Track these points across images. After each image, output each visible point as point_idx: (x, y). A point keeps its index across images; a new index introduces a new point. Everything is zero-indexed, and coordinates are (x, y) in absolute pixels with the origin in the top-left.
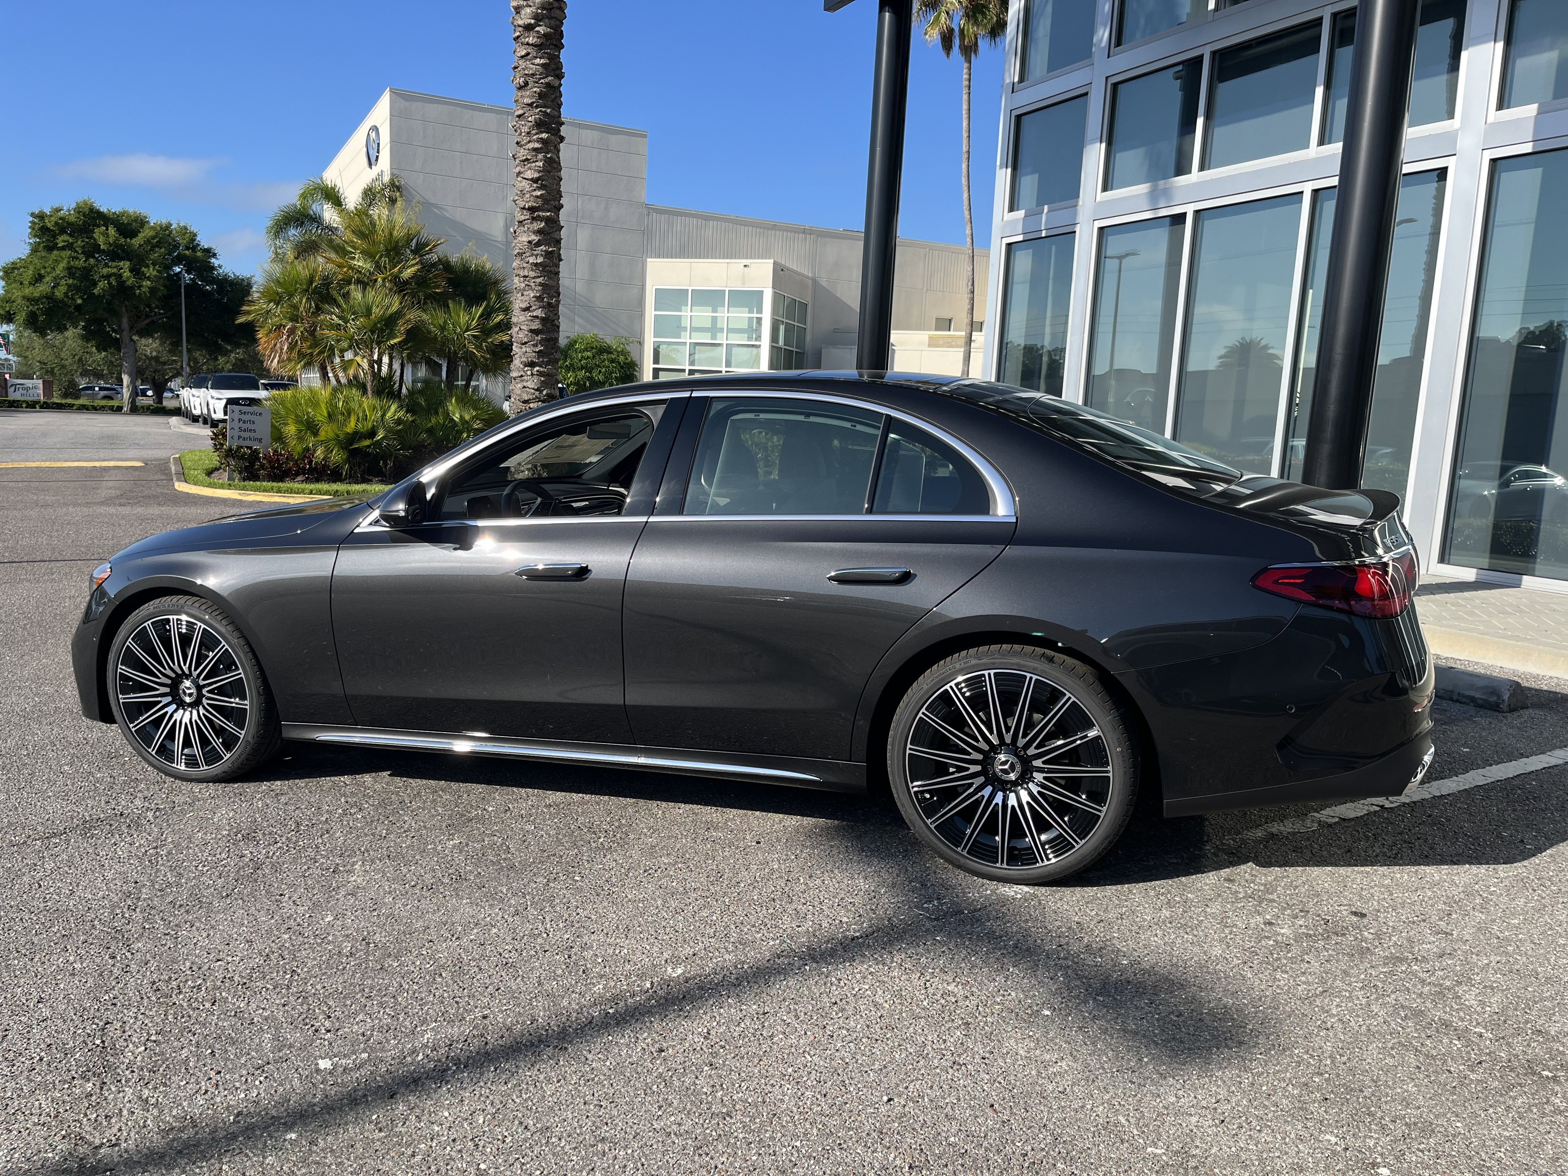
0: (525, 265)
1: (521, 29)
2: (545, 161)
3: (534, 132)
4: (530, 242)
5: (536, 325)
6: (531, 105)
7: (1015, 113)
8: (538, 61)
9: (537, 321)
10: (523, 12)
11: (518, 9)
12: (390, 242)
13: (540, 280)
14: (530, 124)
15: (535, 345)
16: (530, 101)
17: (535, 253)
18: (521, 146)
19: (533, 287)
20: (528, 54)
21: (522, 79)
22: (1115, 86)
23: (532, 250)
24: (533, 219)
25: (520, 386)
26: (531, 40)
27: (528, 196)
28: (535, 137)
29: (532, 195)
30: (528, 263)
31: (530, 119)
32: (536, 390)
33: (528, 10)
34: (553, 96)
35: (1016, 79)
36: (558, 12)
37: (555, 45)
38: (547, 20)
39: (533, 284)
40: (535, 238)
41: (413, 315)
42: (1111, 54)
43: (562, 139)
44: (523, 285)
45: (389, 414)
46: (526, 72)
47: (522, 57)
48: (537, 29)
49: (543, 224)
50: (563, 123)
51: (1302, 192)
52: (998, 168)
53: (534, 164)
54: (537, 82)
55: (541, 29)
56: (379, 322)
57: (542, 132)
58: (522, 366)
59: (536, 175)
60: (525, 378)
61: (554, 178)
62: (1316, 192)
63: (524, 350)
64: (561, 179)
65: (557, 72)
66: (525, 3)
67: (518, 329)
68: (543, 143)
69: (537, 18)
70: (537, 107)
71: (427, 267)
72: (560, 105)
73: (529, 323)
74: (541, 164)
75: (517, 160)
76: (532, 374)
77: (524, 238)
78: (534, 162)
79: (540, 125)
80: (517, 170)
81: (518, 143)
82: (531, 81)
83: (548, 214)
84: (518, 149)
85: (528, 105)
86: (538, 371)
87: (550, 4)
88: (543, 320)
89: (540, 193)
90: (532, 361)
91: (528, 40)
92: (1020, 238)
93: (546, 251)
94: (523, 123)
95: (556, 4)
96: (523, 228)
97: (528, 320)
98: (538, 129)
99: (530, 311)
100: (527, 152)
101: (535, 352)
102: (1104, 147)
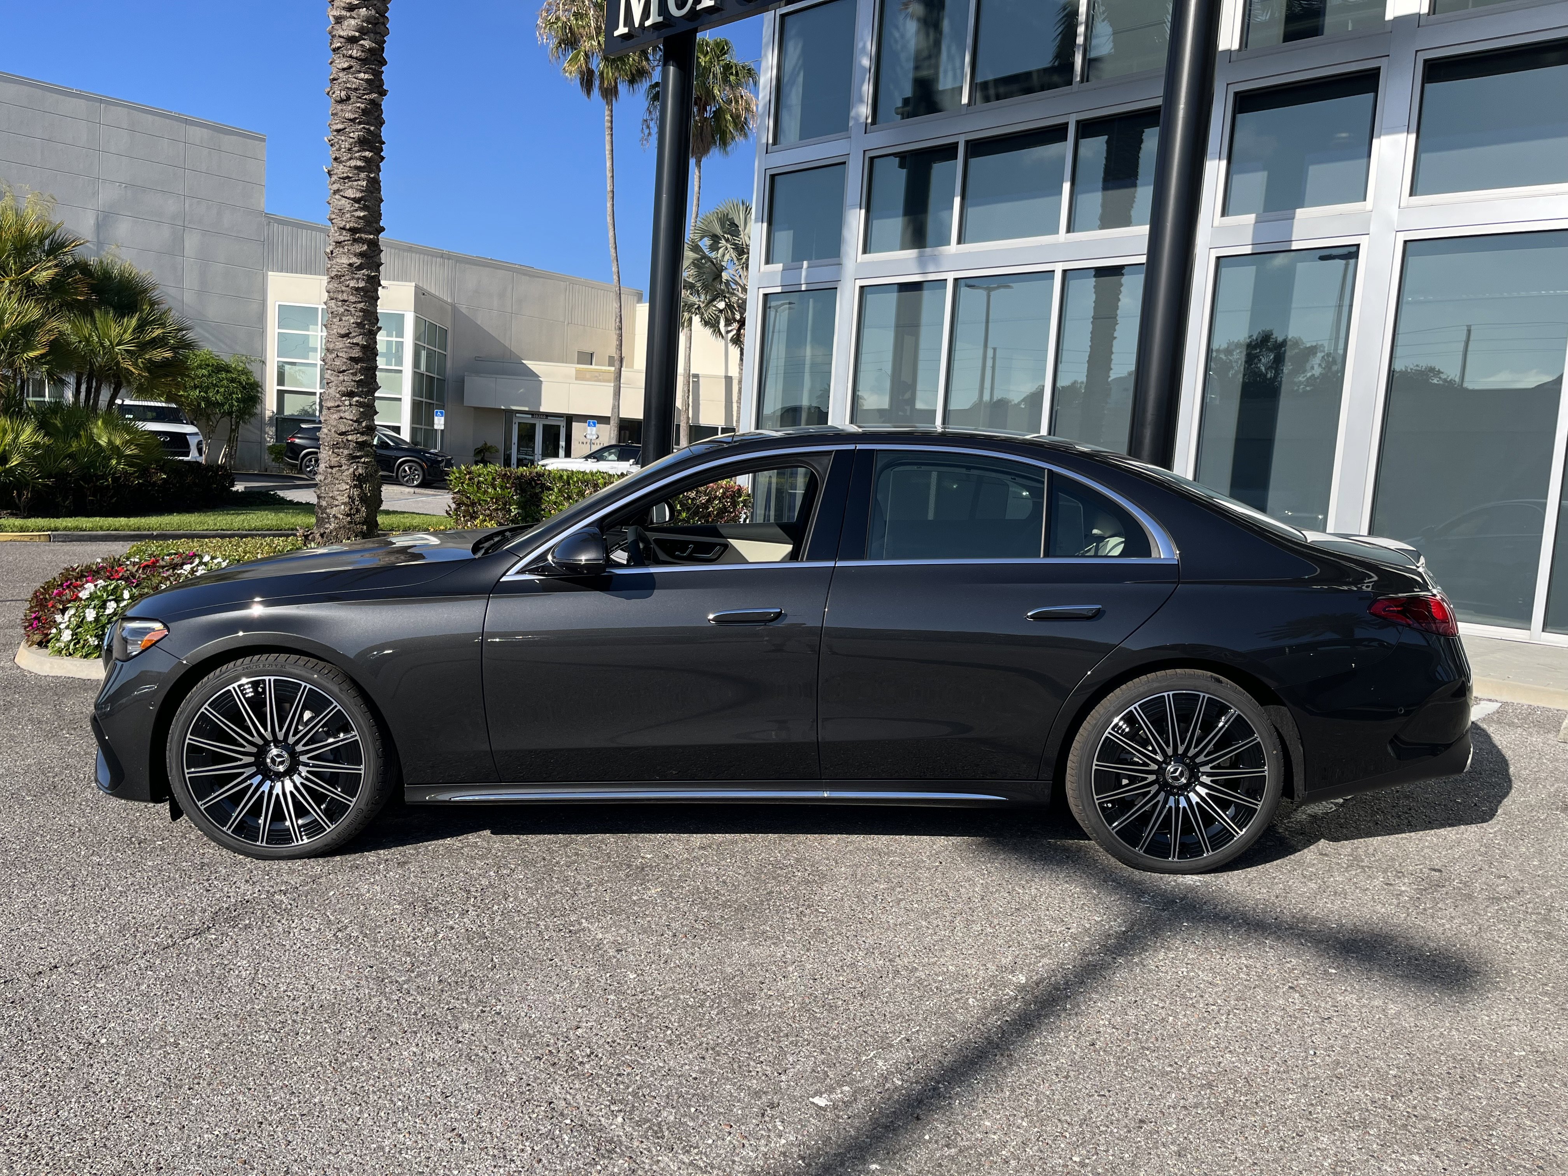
0: (344, 288)
1: (342, 40)
2: (368, 181)
3: (356, 149)
4: (350, 265)
5: (356, 353)
6: (353, 120)
7: (769, 173)
8: (362, 75)
9: (357, 349)
10: (346, 23)
11: (339, 20)
12: (21, 240)
13: (361, 305)
14: (351, 140)
15: (354, 374)
16: (352, 117)
17: (356, 276)
18: (341, 162)
19: (353, 312)
20: (350, 67)
21: (343, 94)
22: (872, 159)
23: (352, 273)
24: (355, 240)
25: (336, 416)
26: (354, 53)
27: (348, 215)
28: (357, 155)
29: (353, 216)
30: (348, 286)
31: (352, 135)
32: (355, 421)
33: (353, 22)
34: (376, 114)
35: (770, 141)
36: (382, 27)
37: (379, 62)
38: (370, 34)
39: (352, 310)
40: (357, 261)
41: (53, 324)
42: (868, 131)
43: (383, 158)
44: (341, 309)
45: (23, 438)
46: (348, 86)
47: (344, 69)
48: (362, 42)
49: (365, 247)
50: (384, 143)
51: (1054, 271)
52: (754, 221)
53: (355, 183)
54: (360, 98)
56: (13, 331)
57: (363, 150)
58: (338, 395)
59: (358, 195)
60: (342, 408)
61: (375, 199)
62: (1065, 272)
63: (341, 378)
64: (382, 201)
65: (380, 89)
66: (348, 14)
67: (334, 356)
68: (366, 162)
69: (362, 31)
70: (360, 123)
71: (67, 270)
72: (382, 123)
73: (348, 350)
74: (364, 183)
75: (334, 178)
76: (350, 405)
77: (345, 261)
78: (356, 181)
79: (363, 143)
80: (335, 187)
81: (336, 159)
82: (353, 95)
83: (372, 237)
84: (335, 164)
85: (350, 120)
86: (357, 401)
87: (377, 18)
88: (364, 347)
89: (362, 214)
90: (351, 391)
91: (350, 52)
92: (779, 290)
93: (368, 276)
94: (343, 138)
95: (381, 20)
96: (341, 250)
97: (347, 347)
98: (360, 146)
99: (349, 338)
100: (347, 169)
101: (355, 381)
102: (863, 213)
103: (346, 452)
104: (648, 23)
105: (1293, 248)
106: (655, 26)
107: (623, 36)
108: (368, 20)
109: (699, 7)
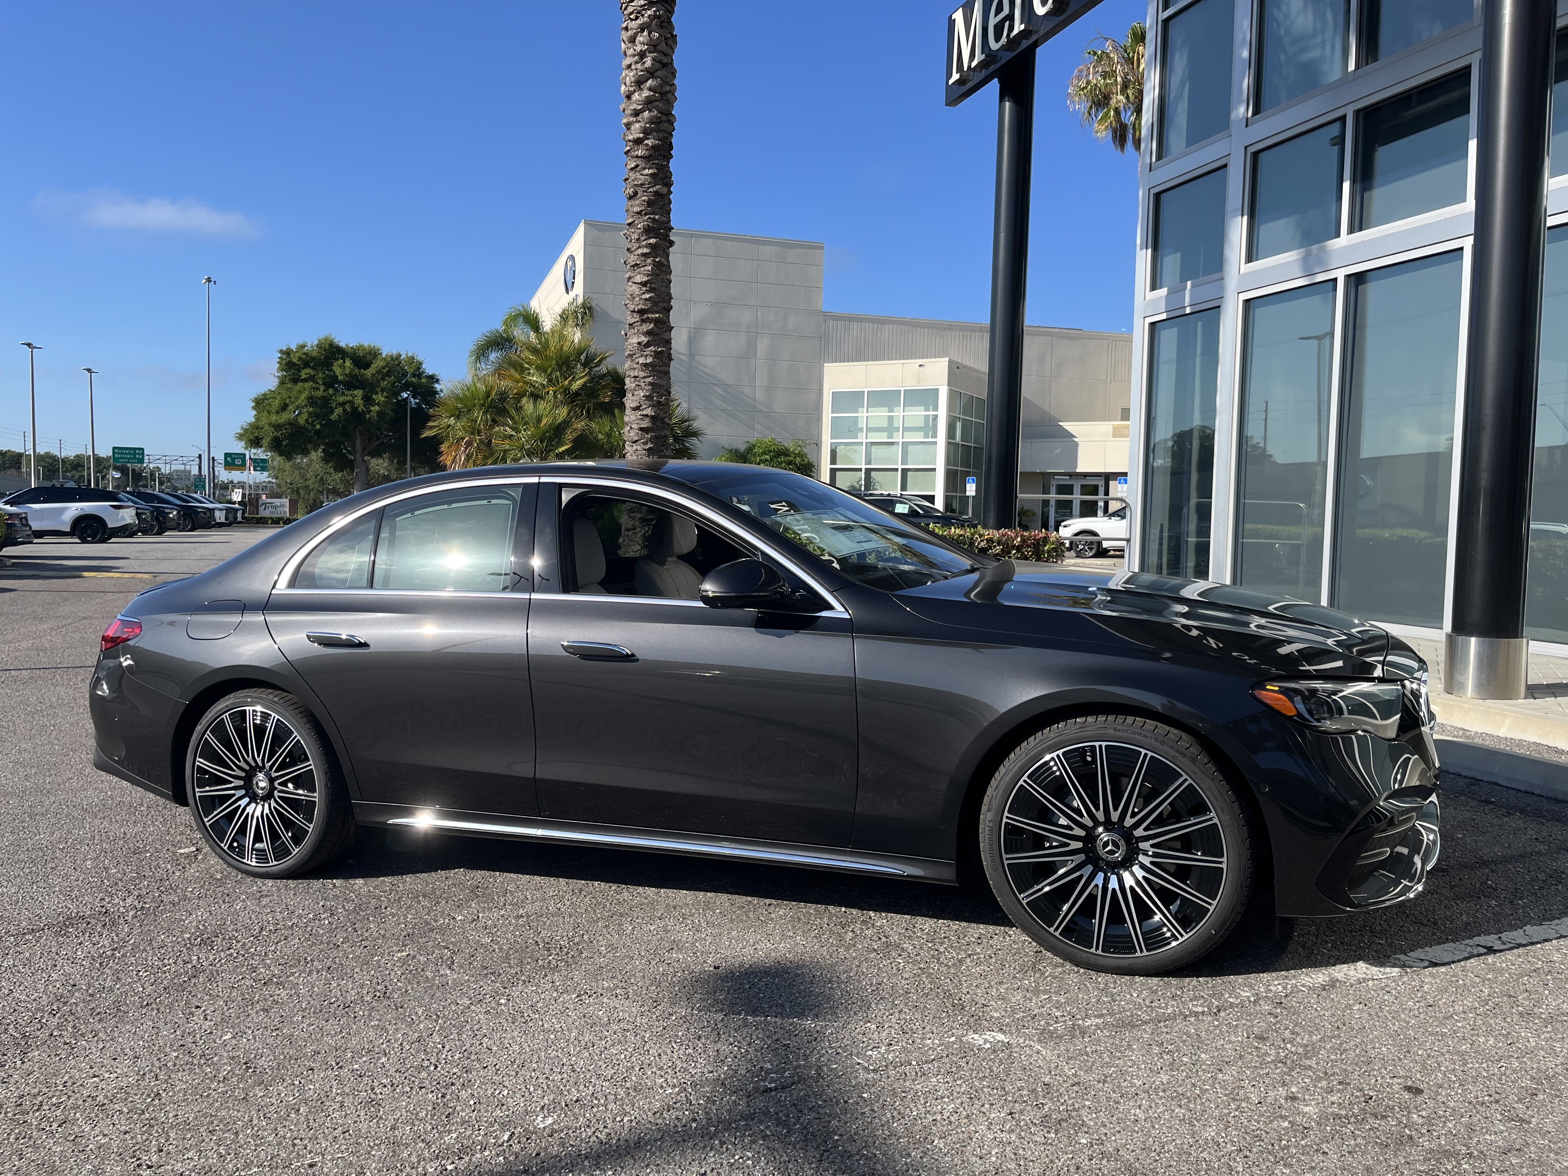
0: (635, 366)
1: (631, 143)
2: (654, 265)
3: (643, 238)
4: (639, 343)
5: (646, 424)
6: (639, 213)
7: (1154, 191)
8: (646, 171)
9: (647, 420)
10: (633, 128)
11: (628, 126)
12: (561, 358)
13: (650, 379)
14: (639, 231)
15: (645, 443)
16: (639, 210)
17: (645, 353)
18: (631, 252)
19: (644, 386)
20: (637, 166)
21: (632, 190)
22: (1256, 154)
23: (641, 350)
24: (643, 321)
26: (640, 153)
27: (637, 299)
28: (644, 243)
29: (641, 299)
30: (639, 363)
31: (639, 226)
33: (637, 125)
34: (662, 203)
35: (1154, 159)
36: (667, 125)
37: (664, 156)
38: (655, 133)
39: (643, 384)
40: (644, 339)
41: (581, 424)
42: (1249, 124)
43: (672, 243)
44: (634, 385)
46: (636, 183)
47: (632, 169)
48: (646, 142)
49: (652, 325)
50: (672, 228)
52: (1138, 248)
53: (643, 269)
54: (646, 192)
55: (649, 142)
56: (548, 432)
57: (650, 238)
59: (645, 279)
61: (663, 281)
63: (635, 448)
64: (671, 282)
65: (665, 181)
66: (634, 119)
67: (629, 427)
68: (652, 248)
69: (646, 132)
70: (646, 214)
71: (595, 378)
72: (668, 212)
73: (640, 422)
74: (650, 268)
75: (628, 267)
77: (634, 340)
78: (643, 266)
79: (648, 231)
80: (627, 275)
81: (629, 250)
82: (640, 191)
83: (657, 316)
84: (629, 255)
85: (637, 213)
87: (658, 118)
88: (653, 418)
89: (650, 296)
91: (637, 153)
92: (1164, 316)
93: (655, 351)
94: (633, 230)
95: (664, 118)
96: (633, 331)
98: (646, 235)
100: (636, 258)
102: (1245, 218)
103: (639, 515)
108: (651, 121)
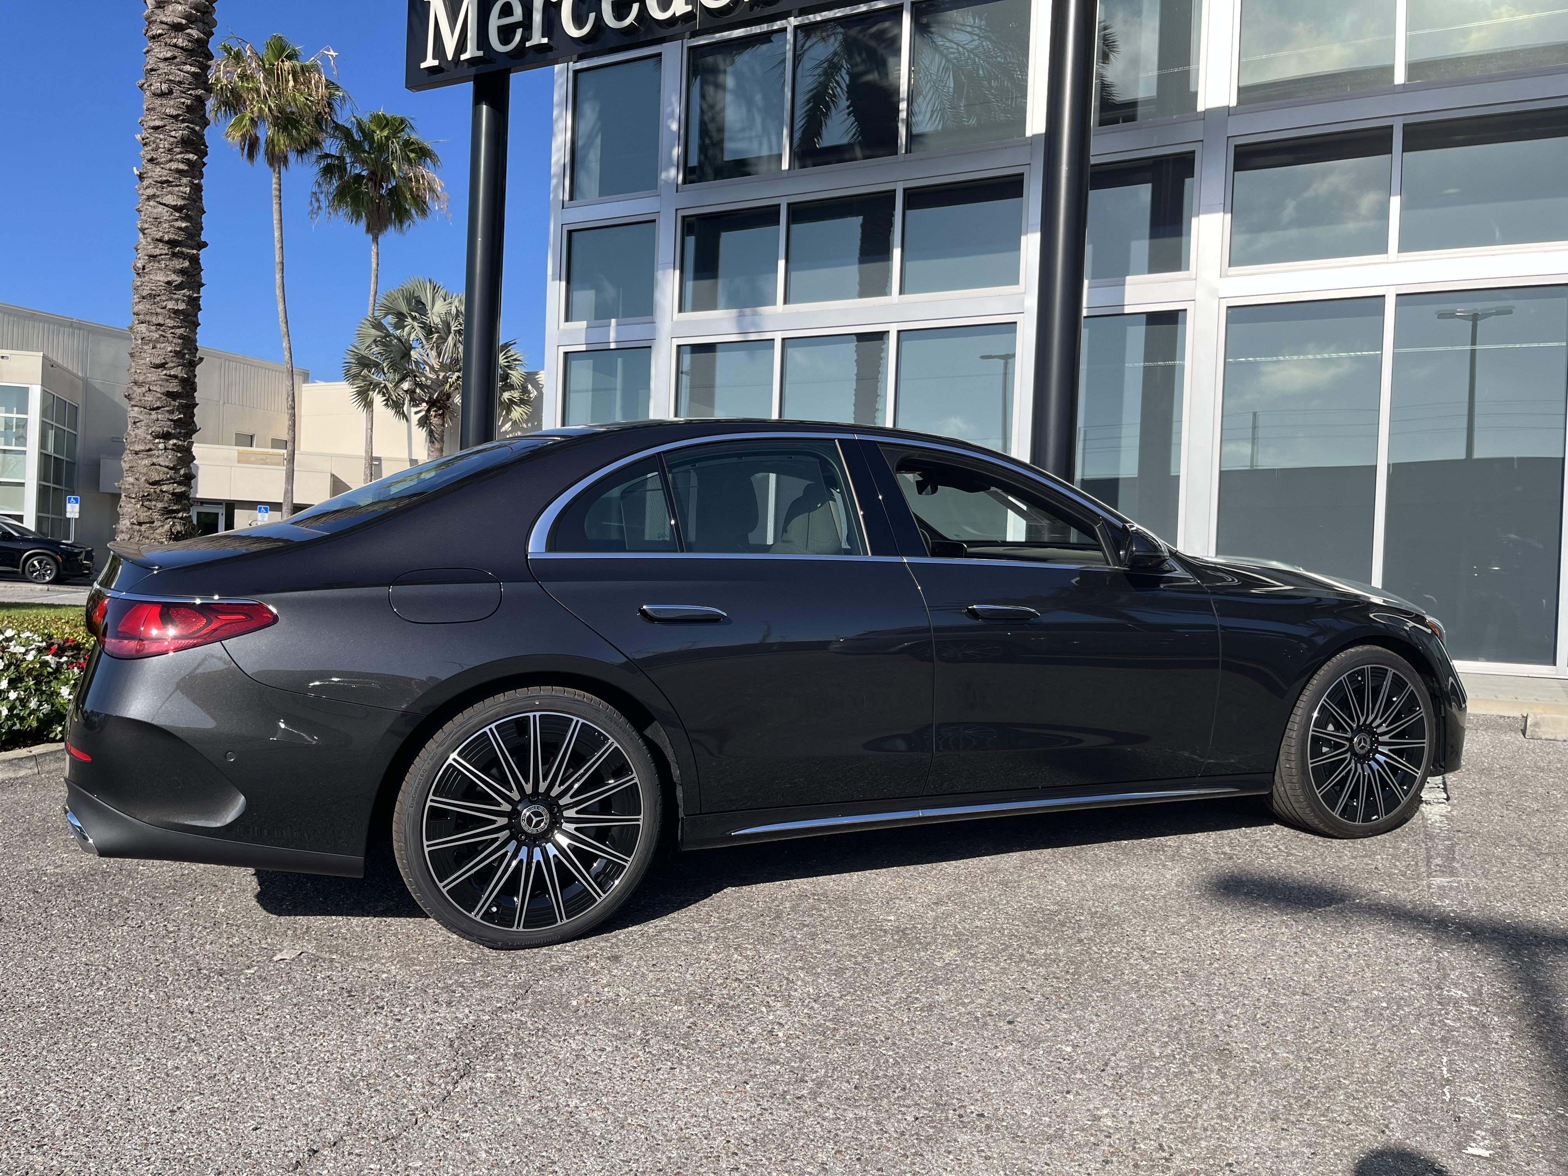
0: (159, 310)
1: (165, 26)
2: (191, 188)
3: (178, 150)
4: (169, 283)
5: (174, 387)
6: (175, 117)
7: (567, 228)
8: (188, 68)
9: (174, 383)
10: (171, 8)
11: (161, 4)
13: (179, 331)
14: (172, 139)
15: (171, 412)
16: (175, 113)
17: (176, 296)
18: (158, 164)
19: (171, 339)
20: (174, 58)
21: (163, 85)
22: (685, 217)
24: (174, 255)
25: (146, 462)
26: (180, 42)
27: (166, 225)
28: (179, 156)
29: (172, 226)
30: (164, 308)
31: (173, 133)
32: (171, 469)
33: (179, 8)
34: (201, 113)
35: (567, 197)
36: (211, 17)
37: (206, 55)
38: (200, 24)
40: (178, 279)
42: (679, 189)
43: (206, 163)
46: (171, 77)
47: (166, 59)
48: (189, 31)
49: (187, 264)
50: (207, 147)
51: (888, 332)
52: (549, 278)
53: (177, 189)
54: (184, 93)
57: (187, 152)
58: (149, 437)
59: (180, 202)
60: (155, 452)
61: (197, 209)
62: (900, 332)
63: (154, 416)
67: (144, 389)
68: (189, 166)
69: (190, 19)
70: (183, 121)
73: (164, 383)
74: (186, 190)
75: (146, 183)
76: (166, 449)
77: (162, 278)
78: (177, 186)
79: (184, 143)
80: (150, 192)
81: (151, 160)
82: (177, 89)
83: (195, 252)
84: (150, 166)
85: (172, 117)
86: (174, 445)
87: (206, 7)
88: (181, 381)
89: (184, 225)
90: (168, 432)
91: (175, 41)
92: (581, 348)
93: (189, 297)
94: (161, 136)
95: (210, 9)
96: (157, 265)
97: (162, 380)
98: (183, 147)
99: (166, 369)
100: (165, 172)
101: (172, 420)
102: (677, 272)
103: (160, 505)
104: (463, 57)
105: (1126, 312)
106: (472, 61)
107: (431, 70)
108: (196, 7)
109: (528, 44)
